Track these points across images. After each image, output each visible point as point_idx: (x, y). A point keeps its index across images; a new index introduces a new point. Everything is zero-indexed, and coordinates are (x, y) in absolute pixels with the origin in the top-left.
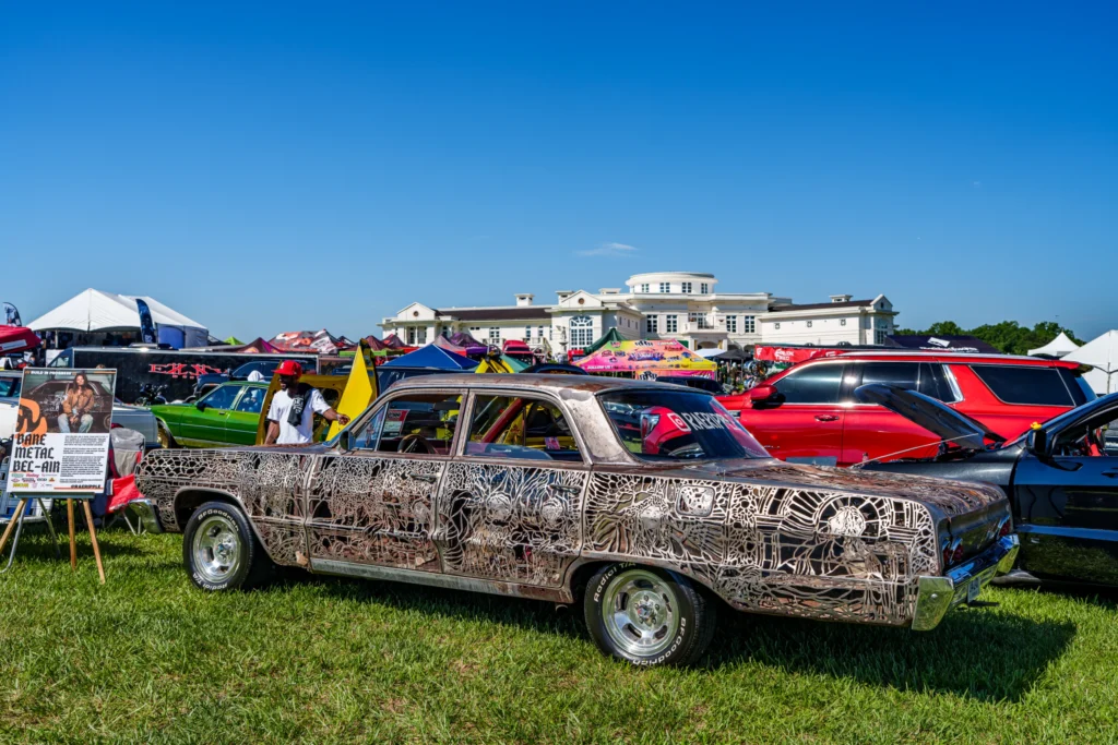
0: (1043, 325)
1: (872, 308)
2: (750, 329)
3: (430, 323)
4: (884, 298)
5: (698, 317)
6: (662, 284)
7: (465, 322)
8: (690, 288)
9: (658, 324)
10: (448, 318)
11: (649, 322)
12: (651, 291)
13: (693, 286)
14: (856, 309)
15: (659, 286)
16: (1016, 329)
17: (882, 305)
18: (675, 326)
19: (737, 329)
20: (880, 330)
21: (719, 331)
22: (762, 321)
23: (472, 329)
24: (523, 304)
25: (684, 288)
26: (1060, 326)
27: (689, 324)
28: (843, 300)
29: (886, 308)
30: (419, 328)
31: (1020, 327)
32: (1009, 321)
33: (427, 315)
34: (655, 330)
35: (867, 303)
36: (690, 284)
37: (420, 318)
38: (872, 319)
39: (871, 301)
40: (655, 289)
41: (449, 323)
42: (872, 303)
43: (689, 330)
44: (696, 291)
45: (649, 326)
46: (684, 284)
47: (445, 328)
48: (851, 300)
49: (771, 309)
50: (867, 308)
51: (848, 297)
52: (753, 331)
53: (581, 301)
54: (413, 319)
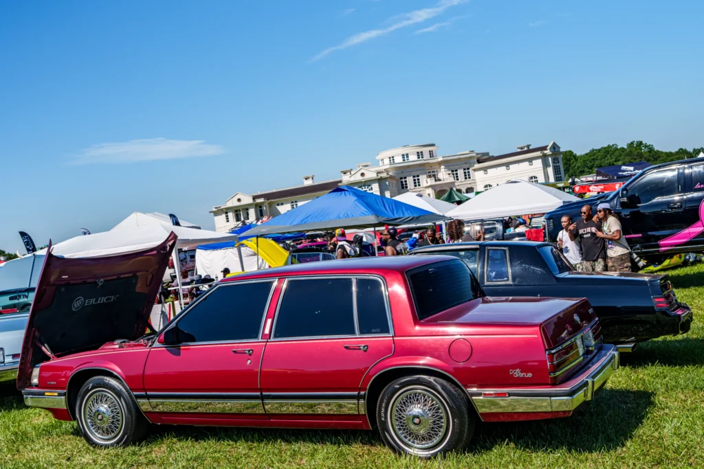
0: (632, 143)
1: (549, 151)
2: (467, 177)
3: (250, 205)
4: (554, 143)
5: (432, 174)
6: (403, 155)
7: (272, 200)
8: (422, 155)
9: (408, 183)
10: (261, 200)
11: (402, 182)
12: (396, 161)
13: (424, 153)
14: (538, 154)
15: (401, 157)
16: (616, 149)
17: (554, 148)
18: (419, 182)
19: (459, 178)
20: (556, 165)
21: (449, 181)
22: (475, 170)
23: (278, 205)
24: (308, 183)
25: (418, 155)
26: (644, 143)
27: (429, 179)
28: (526, 149)
29: (556, 150)
30: (243, 209)
31: (619, 147)
32: (611, 145)
33: (247, 200)
34: (407, 187)
35: (545, 148)
36: (422, 152)
37: (243, 203)
38: (550, 159)
39: (547, 146)
40: (399, 159)
41: (263, 203)
42: (548, 148)
43: (429, 184)
44: (426, 156)
45: (402, 185)
46: (418, 153)
47: (260, 207)
48: (531, 148)
49: (479, 162)
50: (545, 152)
51: (528, 146)
52: (470, 178)
53: (363, 175)
54: (238, 204)
